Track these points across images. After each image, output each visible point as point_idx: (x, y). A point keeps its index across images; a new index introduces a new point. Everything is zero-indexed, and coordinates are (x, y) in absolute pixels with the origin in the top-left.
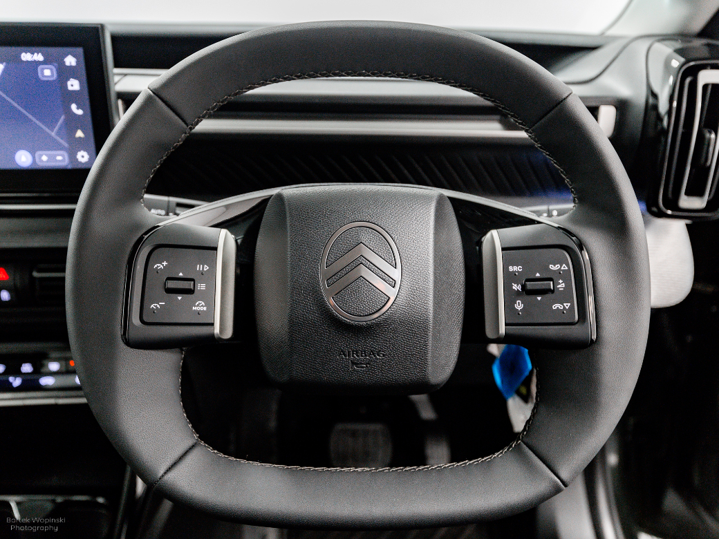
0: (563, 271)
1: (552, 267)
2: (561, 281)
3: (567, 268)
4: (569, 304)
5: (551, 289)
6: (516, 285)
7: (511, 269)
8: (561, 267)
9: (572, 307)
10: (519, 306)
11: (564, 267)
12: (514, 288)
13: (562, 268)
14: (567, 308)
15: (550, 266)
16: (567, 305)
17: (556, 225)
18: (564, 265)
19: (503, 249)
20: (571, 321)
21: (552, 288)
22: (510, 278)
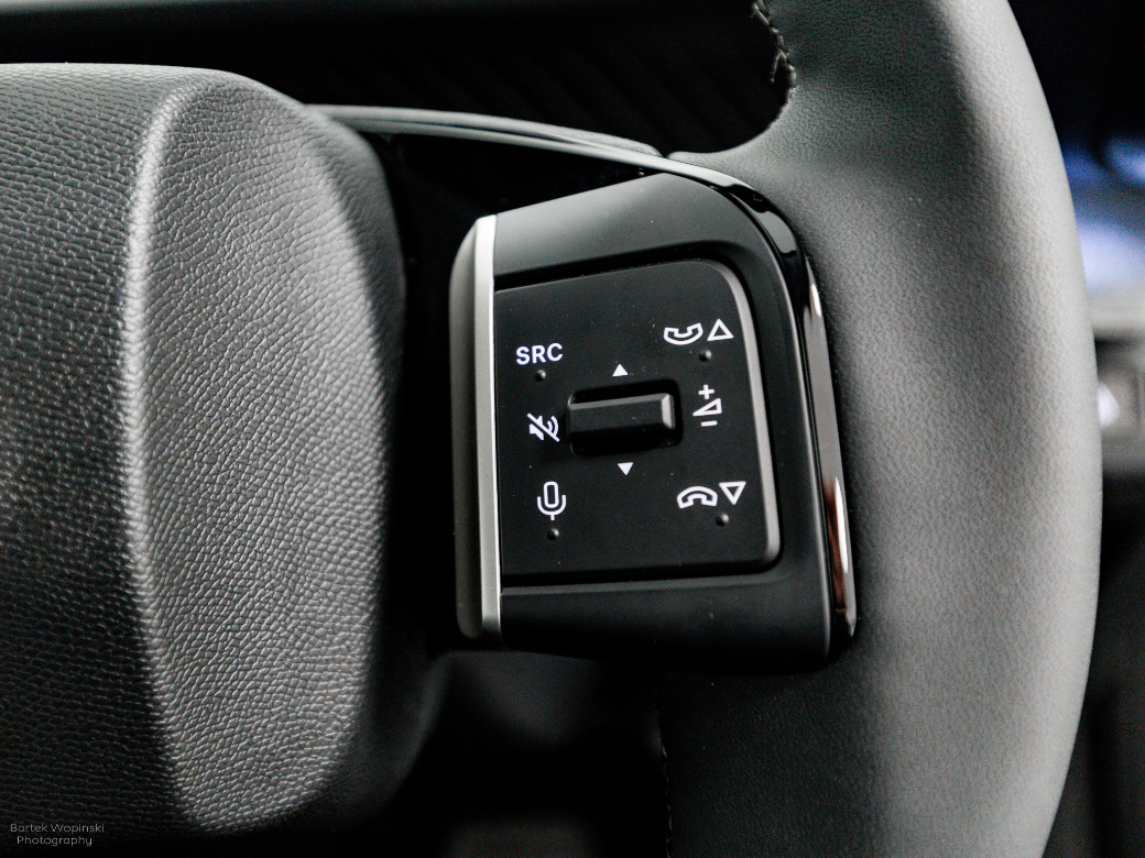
0: (715, 346)
1: (673, 336)
2: (706, 392)
3: (729, 335)
4: (741, 485)
5: (662, 426)
6: (539, 421)
7: (523, 356)
8: (707, 331)
9: (753, 496)
10: (552, 503)
11: (720, 332)
12: (533, 430)
13: (712, 337)
14: (734, 499)
15: (667, 330)
16: (734, 490)
17: (726, 180)
18: (719, 323)
19: (501, 282)
20: (746, 556)
21: (667, 418)
22: (518, 391)
